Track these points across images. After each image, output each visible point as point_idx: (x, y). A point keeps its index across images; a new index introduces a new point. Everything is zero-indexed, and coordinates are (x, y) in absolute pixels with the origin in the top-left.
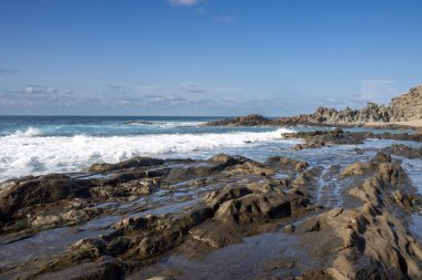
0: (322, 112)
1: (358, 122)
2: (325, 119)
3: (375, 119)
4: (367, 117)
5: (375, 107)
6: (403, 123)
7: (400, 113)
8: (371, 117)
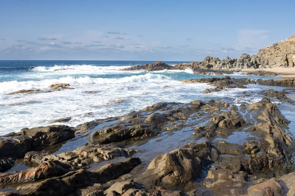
0: (209, 61)
1: (236, 69)
2: (212, 66)
3: (249, 66)
4: (243, 65)
5: (248, 57)
6: (268, 69)
7: (266, 61)
8: (245, 65)
